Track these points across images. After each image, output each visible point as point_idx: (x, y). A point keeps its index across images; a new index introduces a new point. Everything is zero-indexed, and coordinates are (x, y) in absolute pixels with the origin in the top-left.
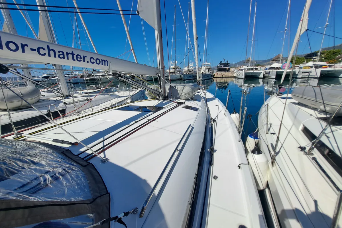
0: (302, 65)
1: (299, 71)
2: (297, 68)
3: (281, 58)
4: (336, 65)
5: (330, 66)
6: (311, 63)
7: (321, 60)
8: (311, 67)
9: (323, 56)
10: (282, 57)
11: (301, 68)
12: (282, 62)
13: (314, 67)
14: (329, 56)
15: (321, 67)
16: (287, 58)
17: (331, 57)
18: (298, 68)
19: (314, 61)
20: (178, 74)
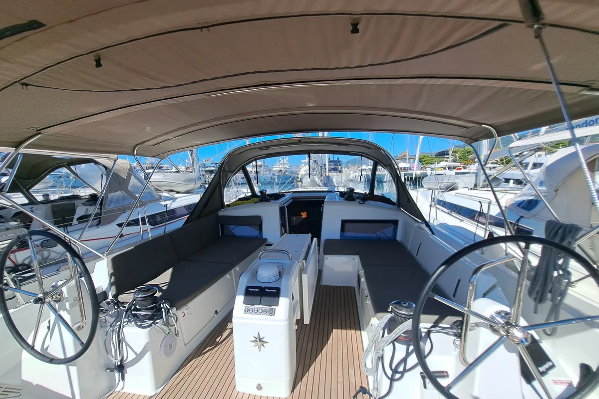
0: (433, 166)
1: (432, 173)
2: (427, 169)
3: (408, 157)
4: (470, 166)
5: (465, 168)
6: (443, 164)
7: (454, 161)
8: (445, 168)
9: (458, 155)
10: (409, 155)
11: (432, 169)
12: (409, 162)
13: (447, 168)
14: (463, 156)
15: (454, 168)
16: (415, 156)
17: (465, 157)
18: (430, 169)
19: (446, 161)
20: (267, 174)
